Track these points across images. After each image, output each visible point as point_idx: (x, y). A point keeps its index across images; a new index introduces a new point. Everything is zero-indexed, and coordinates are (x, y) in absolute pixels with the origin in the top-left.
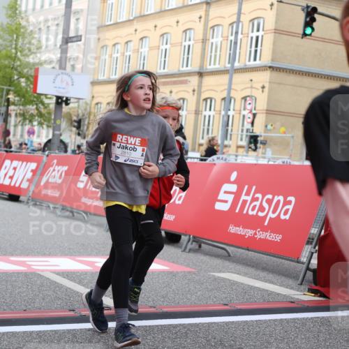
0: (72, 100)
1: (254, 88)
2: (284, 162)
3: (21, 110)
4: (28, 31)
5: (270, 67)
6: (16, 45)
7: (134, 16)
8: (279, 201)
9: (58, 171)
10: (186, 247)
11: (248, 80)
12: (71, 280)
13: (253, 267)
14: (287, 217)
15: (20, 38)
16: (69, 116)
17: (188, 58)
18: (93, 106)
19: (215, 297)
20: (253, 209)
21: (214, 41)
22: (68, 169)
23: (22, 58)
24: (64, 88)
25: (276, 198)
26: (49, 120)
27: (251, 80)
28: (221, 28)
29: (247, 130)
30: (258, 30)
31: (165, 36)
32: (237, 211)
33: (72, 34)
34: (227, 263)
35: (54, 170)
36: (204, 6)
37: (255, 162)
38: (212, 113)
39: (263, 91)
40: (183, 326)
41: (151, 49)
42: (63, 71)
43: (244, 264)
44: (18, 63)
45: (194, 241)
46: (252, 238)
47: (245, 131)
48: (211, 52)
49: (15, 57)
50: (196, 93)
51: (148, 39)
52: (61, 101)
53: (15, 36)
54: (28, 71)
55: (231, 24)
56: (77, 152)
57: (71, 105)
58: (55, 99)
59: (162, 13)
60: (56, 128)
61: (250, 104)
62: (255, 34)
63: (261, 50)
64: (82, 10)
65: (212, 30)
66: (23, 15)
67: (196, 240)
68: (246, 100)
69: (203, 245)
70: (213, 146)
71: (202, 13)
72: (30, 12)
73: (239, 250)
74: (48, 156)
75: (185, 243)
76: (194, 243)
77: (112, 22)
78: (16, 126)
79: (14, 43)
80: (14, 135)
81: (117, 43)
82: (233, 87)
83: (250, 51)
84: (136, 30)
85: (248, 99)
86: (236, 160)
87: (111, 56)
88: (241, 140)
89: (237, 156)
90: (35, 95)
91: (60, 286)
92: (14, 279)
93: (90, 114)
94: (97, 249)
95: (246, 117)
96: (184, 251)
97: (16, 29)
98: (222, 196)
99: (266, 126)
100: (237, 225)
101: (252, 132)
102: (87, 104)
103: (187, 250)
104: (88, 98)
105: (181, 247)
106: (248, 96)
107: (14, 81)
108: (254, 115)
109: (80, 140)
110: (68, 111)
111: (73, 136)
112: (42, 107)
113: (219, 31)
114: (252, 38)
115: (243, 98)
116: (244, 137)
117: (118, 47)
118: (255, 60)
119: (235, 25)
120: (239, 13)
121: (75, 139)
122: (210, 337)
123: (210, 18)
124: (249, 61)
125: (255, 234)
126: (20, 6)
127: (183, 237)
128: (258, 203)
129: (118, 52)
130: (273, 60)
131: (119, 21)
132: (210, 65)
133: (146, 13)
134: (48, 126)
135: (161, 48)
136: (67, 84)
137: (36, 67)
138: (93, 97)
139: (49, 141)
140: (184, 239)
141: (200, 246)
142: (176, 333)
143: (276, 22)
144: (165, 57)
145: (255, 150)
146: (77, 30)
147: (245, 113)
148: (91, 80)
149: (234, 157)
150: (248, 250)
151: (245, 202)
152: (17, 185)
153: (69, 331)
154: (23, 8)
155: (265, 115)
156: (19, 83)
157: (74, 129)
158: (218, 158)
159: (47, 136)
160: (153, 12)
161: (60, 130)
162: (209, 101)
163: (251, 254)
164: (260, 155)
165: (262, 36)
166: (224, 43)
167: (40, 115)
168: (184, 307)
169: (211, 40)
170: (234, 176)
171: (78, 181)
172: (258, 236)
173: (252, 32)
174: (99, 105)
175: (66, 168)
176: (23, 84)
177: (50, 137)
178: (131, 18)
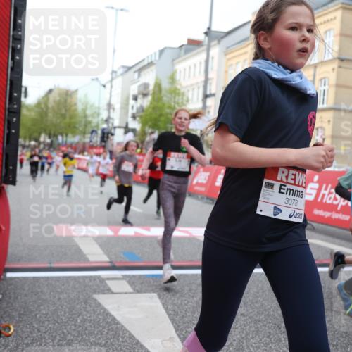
1: (323, 122)
5: (333, 109)
20: (330, 199)
22: (210, 174)
30: (325, 85)
32: (319, 200)
33: (208, 93)
35: (201, 175)
39: (329, 124)
43: (324, 234)
46: (330, 218)
62: (323, 88)
63: (327, 98)
64: (213, 78)
68: (318, 130)
83: (320, 99)
98: (308, 191)
100: (319, 209)
106: (320, 127)
108: (324, 139)
114: (321, 90)
124: (319, 105)
125: (332, 215)
128: (332, 196)
130: (335, 104)
147: (318, 138)
150: (327, 225)
151: (324, 195)
155: (330, 139)
165: (328, 89)
170: (316, 178)
172: (334, 217)
173: (321, 86)
175: (208, 174)
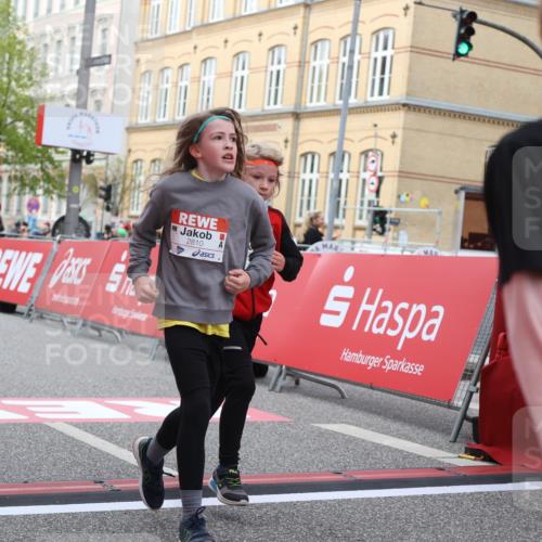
0: (97, 156)
1: (381, 137)
2: (426, 253)
3: (16, 171)
4: (28, 48)
5: (404, 105)
6: (9, 69)
7: (192, 25)
8: (419, 313)
9: (76, 266)
10: (275, 384)
11: (370, 125)
12: (98, 436)
13: (380, 414)
14: (432, 337)
15: (16, 58)
16: (92, 180)
17: (277, 91)
18: (129, 165)
19: (322, 462)
20: (379, 325)
21: (317, 64)
22: (92, 262)
23: (19, 90)
24: (83, 137)
25: (415, 309)
26: (61, 187)
27: (376, 126)
28: (327, 43)
29: (370, 203)
30: (385, 48)
31: (241, 56)
32: (354, 328)
33: (95, 54)
34: (340, 409)
35: (69, 265)
36: (302, 10)
37: (381, 252)
38: (315, 176)
39: (393, 142)
40: (272, 506)
41: (220, 76)
42: (84, 111)
43: (365, 410)
44: (13, 98)
45: (287, 374)
46: (378, 370)
47: (366, 203)
48: (313, 82)
49: (8, 89)
50: (289, 144)
51: (214, 61)
52: (80, 157)
53: (7, 56)
54: (27, 111)
55: (344, 38)
56: (106, 236)
57: (96, 164)
58: (70, 153)
59: (236, 20)
60: (72, 198)
61: (373, 161)
62: (380, 54)
63: (390, 78)
64: (111, 16)
65: (313, 48)
66: (20, 24)
67: (290, 372)
68: (367, 156)
69: (302, 381)
70: (317, 226)
71: (299, 21)
72: (30, 18)
73: (358, 388)
74: (59, 242)
75: (274, 378)
76: (288, 378)
77: (158, 35)
78: (9, 196)
79: (6, 66)
80: (7, 210)
81: (166, 68)
82: (347, 135)
83: (374, 81)
84: (195, 48)
85: (370, 153)
86: (353, 249)
87: (157, 87)
88: (361, 217)
89: (353, 242)
90: (40, 147)
91: (80, 445)
92: (8, 433)
93: (125, 177)
94: (137, 387)
95: (368, 182)
96: (273, 389)
97: (9, 45)
98: (330, 305)
99: (399, 197)
101: (378, 206)
102: (119, 161)
103: (278, 388)
104: (122, 153)
105: (267, 384)
106: (371, 150)
107: (6, 126)
108: (380, 180)
109: (108, 218)
110: (91, 172)
111: (99, 212)
112: (50, 166)
113: (324, 48)
114: (376, 60)
115: (362, 153)
116: (365, 213)
117: (168, 73)
118: (381, 93)
119: (349, 40)
120: (356, 21)
121: (103, 215)
122: (314, 523)
123: (311, 28)
124: (372, 95)
125: (383, 363)
126: (15, 10)
127: (270, 368)
128: (386, 316)
129: (167, 82)
130: (408, 94)
131: (168, 33)
132: (311, 101)
133: (211, 21)
134: (60, 196)
135: (234, 75)
136: (89, 130)
137: (41, 104)
138: (130, 151)
139: (62, 219)
140: (273, 371)
141: (297, 383)
142: (261, 517)
143: (413, 36)
144: (241, 89)
145: (382, 233)
146: (104, 47)
147: (366, 175)
148: (127, 125)
149: (349, 244)
150: (372, 388)
151: (366, 314)
152: (12, 288)
153: (95, 514)
154: (20, 13)
155: (396, 179)
156: (15, 128)
157: (101, 201)
158: (325, 246)
159: (58, 212)
160: (221, 19)
161: (78, 202)
162: (309, 157)
163: (377, 394)
164: (390, 241)
165: (392, 57)
166: (333, 67)
167: (48, 178)
168: (272, 476)
169: (313, 64)
170: (349, 274)
171: (107, 280)
172: (387, 367)
173: (377, 50)
174: (139, 163)
175: (87, 261)
176: (21, 131)
177: (64, 213)
178: (188, 29)
